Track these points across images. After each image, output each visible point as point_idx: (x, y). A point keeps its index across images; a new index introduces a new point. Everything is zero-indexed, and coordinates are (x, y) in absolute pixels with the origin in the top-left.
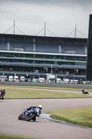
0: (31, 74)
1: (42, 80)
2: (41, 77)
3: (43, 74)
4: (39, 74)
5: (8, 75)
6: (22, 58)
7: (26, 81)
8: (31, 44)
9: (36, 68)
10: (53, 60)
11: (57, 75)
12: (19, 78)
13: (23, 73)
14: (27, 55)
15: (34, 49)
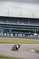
0: (27, 33)
1: (32, 36)
2: (32, 35)
3: (32, 34)
4: (31, 34)
5: (18, 34)
6: (24, 27)
7: (25, 36)
8: (28, 21)
9: (30, 31)
10: (37, 28)
11: (38, 34)
12: (23, 35)
13: (24, 33)
14: (26, 26)
15: (29, 23)
